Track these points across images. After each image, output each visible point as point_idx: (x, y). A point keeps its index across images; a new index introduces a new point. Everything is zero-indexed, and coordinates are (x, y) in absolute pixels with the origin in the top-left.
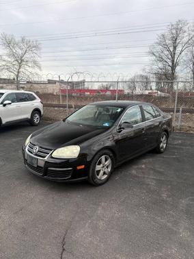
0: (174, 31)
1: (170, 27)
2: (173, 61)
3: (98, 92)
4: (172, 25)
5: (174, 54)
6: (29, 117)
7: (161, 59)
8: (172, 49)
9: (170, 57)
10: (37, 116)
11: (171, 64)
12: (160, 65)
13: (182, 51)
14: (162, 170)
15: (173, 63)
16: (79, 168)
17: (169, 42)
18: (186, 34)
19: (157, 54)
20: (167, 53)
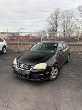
0: (56, 12)
1: (54, 10)
2: (56, 25)
3: (26, 37)
4: (55, 10)
5: (57, 22)
6: (2, 50)
7: (51, 24)
8: (55, 20)
9: (55, 23)
10: (5, 49)
11: (55, 26)
12: (51, 26)
13: (59, 21)
14: (74, 70)
15: (56, 26)
16: (47, 73)
17: (54, 17)
18: (61, 14)
19: (50, 22)
20: (53, 21)
